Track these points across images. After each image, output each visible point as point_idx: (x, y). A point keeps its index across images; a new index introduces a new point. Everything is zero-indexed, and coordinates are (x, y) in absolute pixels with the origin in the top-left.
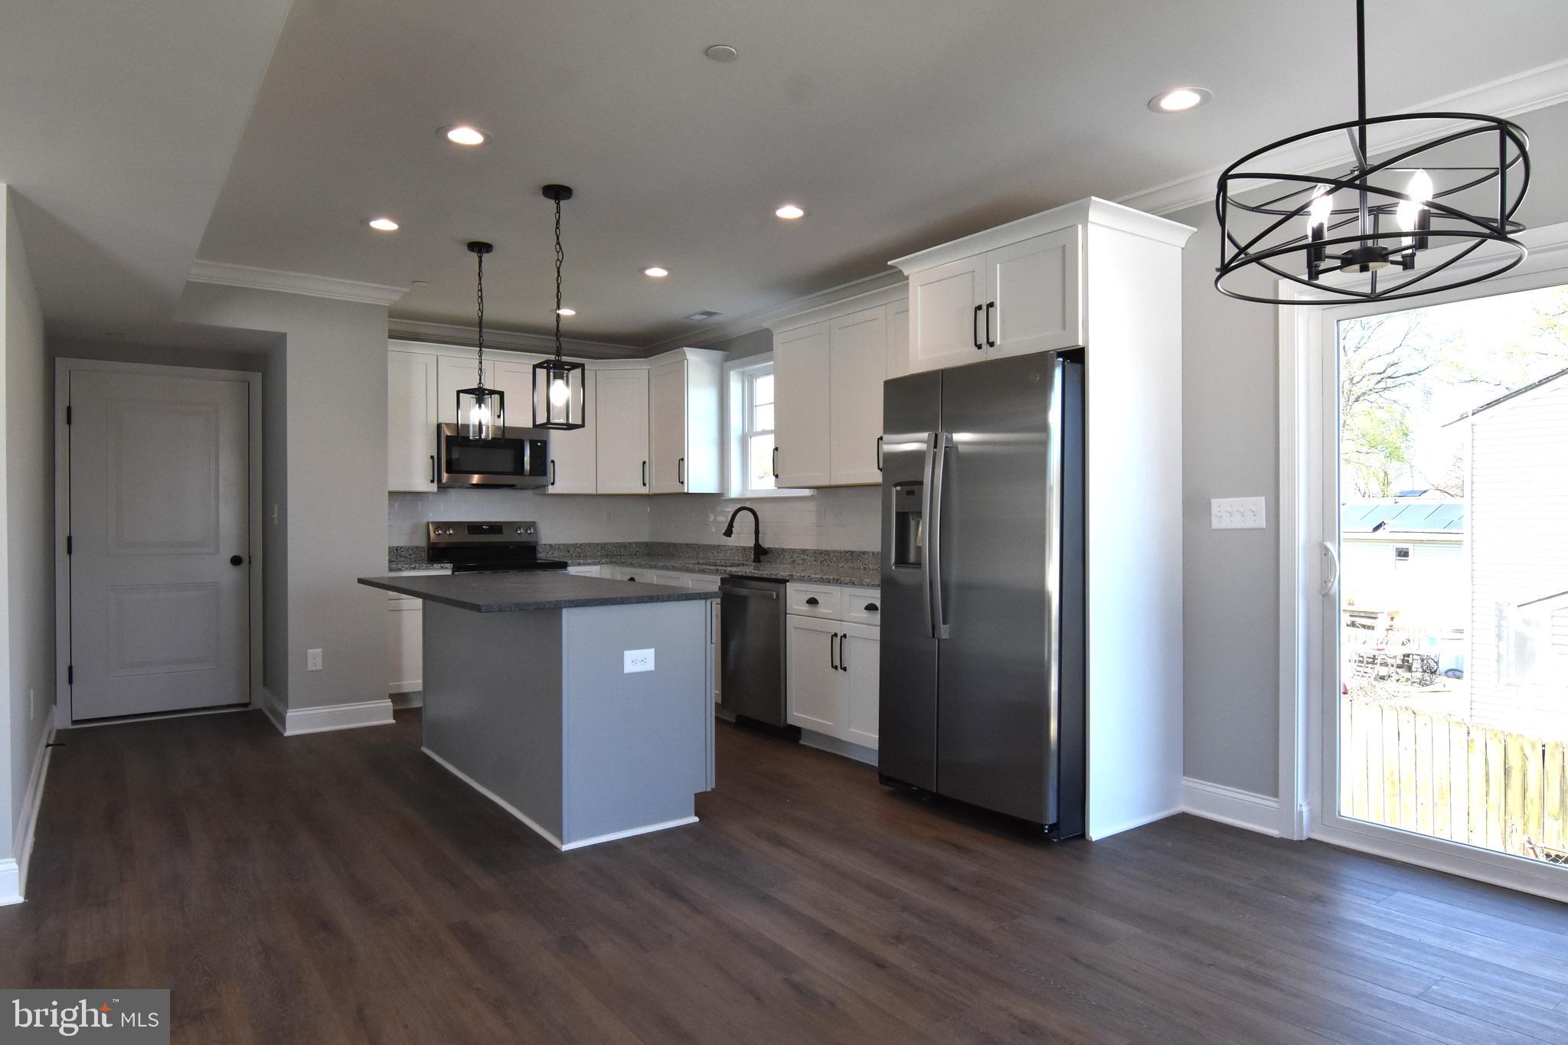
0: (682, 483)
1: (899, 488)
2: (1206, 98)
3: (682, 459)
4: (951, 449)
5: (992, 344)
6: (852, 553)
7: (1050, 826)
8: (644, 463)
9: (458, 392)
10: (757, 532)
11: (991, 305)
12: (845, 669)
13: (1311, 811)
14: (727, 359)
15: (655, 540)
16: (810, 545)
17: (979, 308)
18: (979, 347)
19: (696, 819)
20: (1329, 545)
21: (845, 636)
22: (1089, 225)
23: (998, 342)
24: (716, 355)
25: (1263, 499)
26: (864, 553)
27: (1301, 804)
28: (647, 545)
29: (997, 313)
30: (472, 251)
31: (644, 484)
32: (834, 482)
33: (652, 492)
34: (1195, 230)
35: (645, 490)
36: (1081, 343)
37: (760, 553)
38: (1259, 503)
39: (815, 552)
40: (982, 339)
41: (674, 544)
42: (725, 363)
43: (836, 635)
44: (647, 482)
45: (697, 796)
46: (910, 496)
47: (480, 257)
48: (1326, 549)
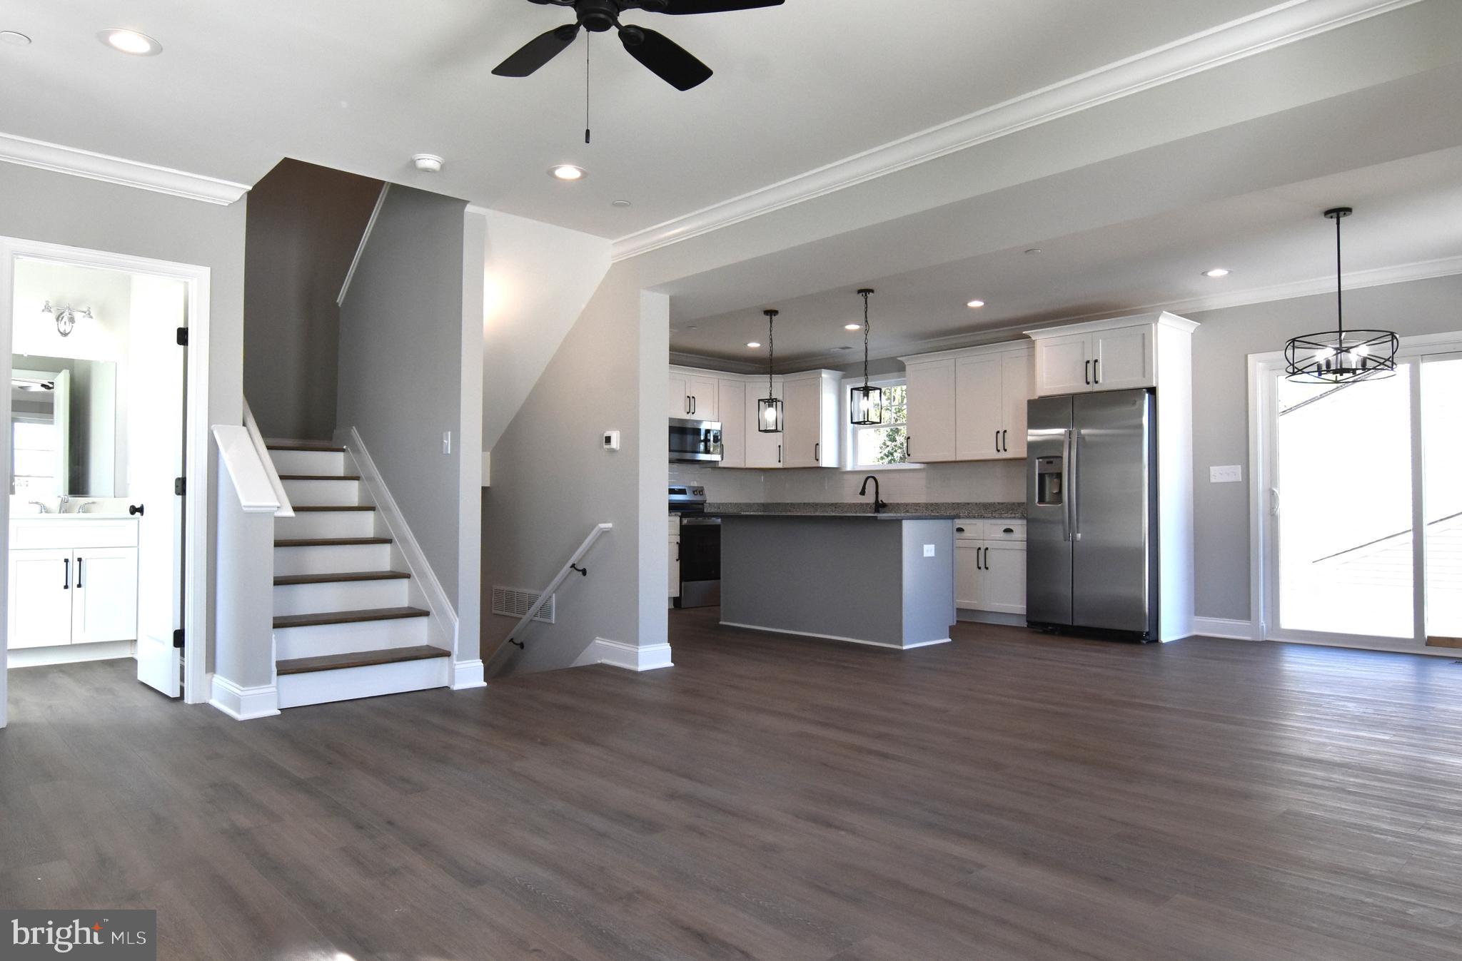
0: (817, 460)
1: (1041, 460)
2: (1230, 272)
3: (817, 444)
4: (1081, 439)
5: (1096, 382)
6: (958, 504)
7: (1147, 633)
8: (780, 446)
9: (759, 400)
10: (877, 493)
11: (1096, 361)
12: (987, 568)
13: (1267, 626)
14: (844, 377)
15: (769, 501)
16: (922, 499)
17: (1088, 362)
18: (1088, 383)
19: (950, 640)
20: (1275, 489)
21: (987, 549)
22: (1158, 324)
23: (1101, 381)
24: (838, 374)
25: (1240, 466)
26: (968, 504)
27: (1263, 623)
28: (763, 505)
29: (1100, 366)
30: (767, 315)
31: (780, 461)
32: (958, 459)
33: (785, 467)
34: (1199, 324)
35: (780, 465)
36: (1154, 385)
37: (879, 506)
38: (1238, 469)
39: (926, 504)
40: (1091, 379)
41: (791, 503)
42: (843, 380)
43: (979, 549)
44: (781, 460)
45: (950, 627)
46: (1050, 465)
47: (771, 318)
48: (1274, 491)
